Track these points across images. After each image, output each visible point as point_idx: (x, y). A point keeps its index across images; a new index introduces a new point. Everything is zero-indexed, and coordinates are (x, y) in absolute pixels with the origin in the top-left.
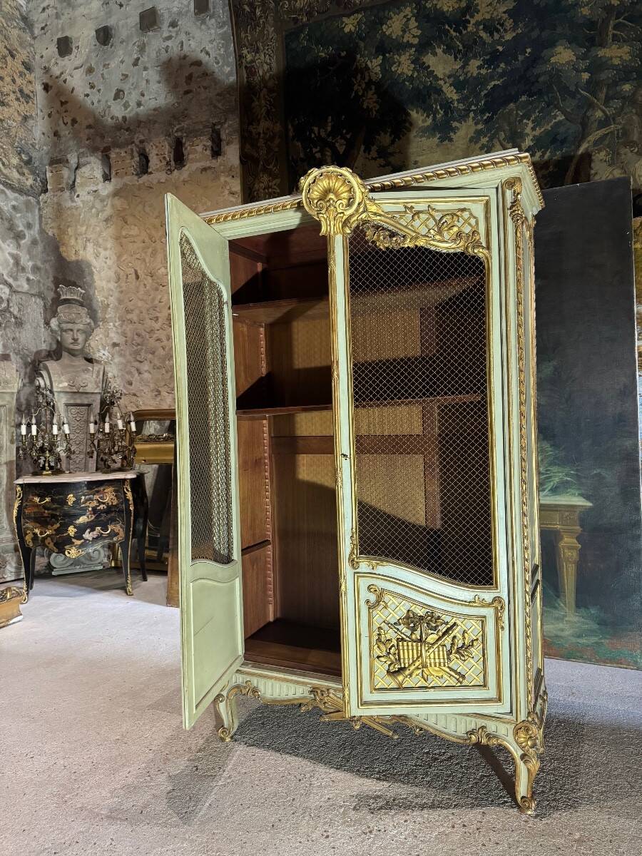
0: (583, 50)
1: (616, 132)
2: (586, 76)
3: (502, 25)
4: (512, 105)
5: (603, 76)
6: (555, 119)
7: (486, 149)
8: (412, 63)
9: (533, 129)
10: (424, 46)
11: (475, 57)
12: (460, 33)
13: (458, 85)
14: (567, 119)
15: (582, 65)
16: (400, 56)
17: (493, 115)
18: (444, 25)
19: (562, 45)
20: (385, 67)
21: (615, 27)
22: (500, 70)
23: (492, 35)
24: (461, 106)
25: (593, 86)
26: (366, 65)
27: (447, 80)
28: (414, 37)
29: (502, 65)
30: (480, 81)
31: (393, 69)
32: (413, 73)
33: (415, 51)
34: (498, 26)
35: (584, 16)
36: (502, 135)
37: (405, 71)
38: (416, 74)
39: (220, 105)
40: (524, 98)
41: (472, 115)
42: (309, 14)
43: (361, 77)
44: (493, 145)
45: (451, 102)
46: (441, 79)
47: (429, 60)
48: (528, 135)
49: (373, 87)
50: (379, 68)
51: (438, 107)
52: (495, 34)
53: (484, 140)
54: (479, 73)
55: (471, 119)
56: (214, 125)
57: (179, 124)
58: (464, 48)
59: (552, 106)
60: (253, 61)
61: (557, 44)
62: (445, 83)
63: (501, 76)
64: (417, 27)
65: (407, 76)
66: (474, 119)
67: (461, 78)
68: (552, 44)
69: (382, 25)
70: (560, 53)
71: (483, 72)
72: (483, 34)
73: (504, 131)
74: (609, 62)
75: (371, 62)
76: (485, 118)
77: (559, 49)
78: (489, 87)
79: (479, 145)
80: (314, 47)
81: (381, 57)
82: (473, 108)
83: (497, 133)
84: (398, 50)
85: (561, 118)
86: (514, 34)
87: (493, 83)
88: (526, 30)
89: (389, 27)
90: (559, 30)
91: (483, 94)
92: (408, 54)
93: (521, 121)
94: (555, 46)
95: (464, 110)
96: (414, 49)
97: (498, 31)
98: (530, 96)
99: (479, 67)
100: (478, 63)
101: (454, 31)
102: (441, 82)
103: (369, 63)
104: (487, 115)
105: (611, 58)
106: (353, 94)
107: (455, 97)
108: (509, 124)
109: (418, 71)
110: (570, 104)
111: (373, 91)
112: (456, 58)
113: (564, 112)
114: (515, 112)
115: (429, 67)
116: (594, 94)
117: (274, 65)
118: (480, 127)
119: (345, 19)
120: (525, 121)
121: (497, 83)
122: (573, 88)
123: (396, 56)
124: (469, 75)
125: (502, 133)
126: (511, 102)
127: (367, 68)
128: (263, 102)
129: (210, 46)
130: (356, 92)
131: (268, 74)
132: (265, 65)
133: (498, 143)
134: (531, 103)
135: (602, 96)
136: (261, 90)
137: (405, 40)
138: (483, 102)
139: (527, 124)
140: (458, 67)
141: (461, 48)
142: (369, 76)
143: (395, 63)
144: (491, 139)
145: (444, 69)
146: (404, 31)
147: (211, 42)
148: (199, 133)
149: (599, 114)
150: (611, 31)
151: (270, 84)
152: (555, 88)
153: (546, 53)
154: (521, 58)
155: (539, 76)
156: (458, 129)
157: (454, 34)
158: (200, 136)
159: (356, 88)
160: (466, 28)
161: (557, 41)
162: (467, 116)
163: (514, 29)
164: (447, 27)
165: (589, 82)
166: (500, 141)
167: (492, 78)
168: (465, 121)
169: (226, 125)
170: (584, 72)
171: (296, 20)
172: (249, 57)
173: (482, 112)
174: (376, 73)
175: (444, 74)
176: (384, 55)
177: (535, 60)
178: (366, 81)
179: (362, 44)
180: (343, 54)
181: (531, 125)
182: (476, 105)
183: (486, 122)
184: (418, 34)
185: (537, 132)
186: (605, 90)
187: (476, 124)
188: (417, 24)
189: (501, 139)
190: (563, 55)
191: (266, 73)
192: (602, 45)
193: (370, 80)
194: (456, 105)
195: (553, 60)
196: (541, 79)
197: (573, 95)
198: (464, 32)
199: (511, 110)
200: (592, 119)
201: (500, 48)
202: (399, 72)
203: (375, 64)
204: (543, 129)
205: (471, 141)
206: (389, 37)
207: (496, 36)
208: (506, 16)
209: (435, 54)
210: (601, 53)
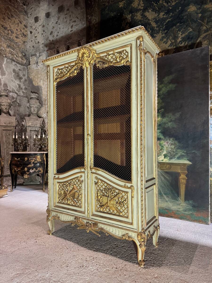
0: (199, 6)
1: (210, 34)
2: (200, 15)
3: (171, 0)
4: (174, 27)
5: (206, 14)
6: (189, 31)
7: (165, 43)
8: (141, 15)
9: (182, 35)
10: (145, 9)
11: (162, 12)
12: (157, 4)
13: (156, 22)
14: (193, 30)
15: (199, 11)
16: (137, 13)
17: (168, 31)
18: (152, 2)
20: (132, 18)
22: (170, 15)
23: (168, 4)
24: (157, 29)
25: (202, 18)
26: (126, 17)
27: (153, 20)
28: (142, 7)
29: (171, 14)
30: (164, 20)
31: (135, 18)
32: (141, 19)
33: (142, 12)
36: (171, 38)
37: (139, 18)
38: (142, 19)
39: (81, 34)
40: (178, 24)
41: (161, 31)
42: (108, 2)
43: (125, 21)
44: (168, 41)
45: (154, 28)
46: (150, 20)
47: (147, 14)
48: (179, 37)
49: (128, 24)
50: (130, 18)
51: (150, 30)
53: (165, 40)
54: (163, 17)
55: (160, 33)
56: (79, 41)
57: (69, 41)
58: (158, 9)
59: (188, 26)
60: (91, 19)
61: (190, 5)
62: (152, 21)
63: (171, 17)
64: (143, 4)
65: (139, 20)
66: (161, 33)
67: (158, 19)
68: (188, 5)
69: (131, 4)
70: (191, 8)
71: (165, 16)
72: (165, 4)
73: (171, 36)
74: (208, 10)
75: (128, 16)
76: (165, 32)
77: (191, 6)
78: (167, 22)
79: (163, 42)
80: (110, 13)
81: (131, 14)
82: (161, 29)
83: (169, 37)
84: (137, 12)
85: (191, 30)
86: (175, 3)
87: (168, 20)
88: (179, 1)
89: (134, 4)
91: (164, 24)
92: (140, 12)
93: (177, 32)
94: (189, 6)
95: (158, 30)
96: (142, 11)
97: (170, 2)
98: (180, 23)
99: (163, 15)
100: (163, 14)
101: (155, 4)
102: (151, 21)
103: (127, 17)
104: (166, 31)
105: (209, 8)
106: (122, 27)
107: (155, 26)
108: (173, 34)
109: (143, 18)
110: (194, 25)
111: (128, 26)
112: (156, 13)
113: (192, 28)
114: (175, 29)
115: (146, 16)
116: (203, 21)
117: (97, 20)
118: (163, 35)
119: (119, 3)
121: (169, 20)
122: (195, 20)
123: (136, 14)
124: (160, 18)
125: (171, 37)
127: (126, 18)
128: (93, 32)
129: (79, 15)
130: (123, 27)
131: (95, 23)
132: (94, 20)
133: (170, 41)
134: (181, 26)
135: (206, 21)
136: (93, 28)
137: (139, 8)
138: (164, 27)
139: (179, 33)
140: (156, 16)
141: (157, 9)
142: (127, 21)
143: (136, 16)
144: (167, 39)
145: (152, 17)
146: (138, 5)
147: (79, 14)
148: (74, 43)
149: (205, 28)
151: (96, 26)
152: (189, 20)
153: (186, 8)
154: (177, 11)
155: (184, 16)
156: (156, 36)
157: (155, 5)
158: (75, 44)
159: (123, 25)
160: (159, 2)
161: (190, 4)
162: (159, 32)
163: (175, 1)
164: (153, 2)
165: (201, 17)
166: (170, 40)
167: (168, 19)
168: (159, 34)
169: (83, 40)
171: (104, 5)
172: (90, 18)
173: (164, 30)
174: (129, 20)
175: (152, 18)
176: (132, 14)
177: (182, 11)
178: (126, 22)
179: (125, 11)
180: (119, 14)
181: (181, 33)
183: (166, 33)
184: (143, 6)
185: (183, 36)
186: (207, 19)
187: (162, 34)
188: (143, 2)
189: (171, 39)
191: (94, 22)
192: (206, 4)
193: (127, 22)
194: (155, 29)
195: (188, 10)
196: (185, 17)
197: (195, 22)
198: (159, 4)
200: (202, 30)
201: (171, 8)
202: (137, 19)
203: (129, 17)
204: (185, 35)
205: (160, 40)
206: (134, 8)
207: (169, 4)
209: (148, 12)
210: (205, 6)
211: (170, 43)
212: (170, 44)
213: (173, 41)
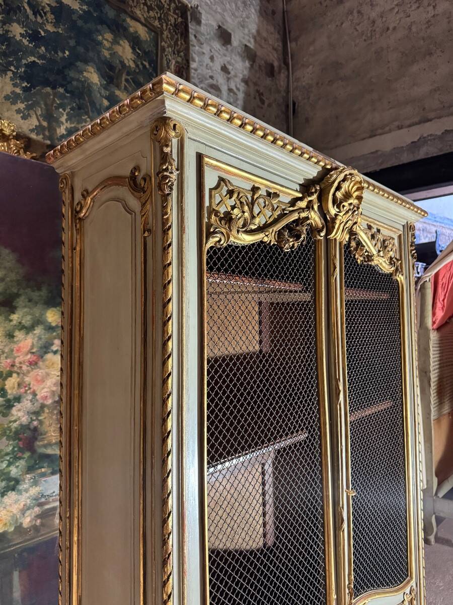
0: (105, 82)
2: (106, 102)
3: (45, 13)
4: (50, 90)
7: (22, 115)
9: (67, 121)
11: (19, 23)
15: (104, 93)
17: (31, 87)
19: (93, 68)
21: (127, 80)
22: (40, 51)
23: (35, 14)
29: (43, 48)
30: (22, 48)
34: (41, 12)
35: (105, 57)
40: (61, 90)
41: (10, 74)
44: (29, 115)
48: (63, 123)
52: (39, 17)
53: (21, 106)
54: (21, 40)
55: (8, 78)
59: (82, 111)
61: (89, 64)
63: (41, 57)
66: (12, 79)
68: (86, 62)
70: (91, 73)
71: (25, 42)
72: (27, 7)
73: (41, 108)
76: (23, 85)
77: (91, 69)
78: (29, 60)
79: (15, 107)
82: (12, 68)
83: (34, 106)
86: (55, 30)
87: (32, 59)
88: (66, 35)
90: (91, 54)
91: (24, 62)
93: (57, 108)
97: (42, 17)
98: (66, 90)
99: (22, 35)
100: (21, 30)
104: (26, 84)
108: (46, 105)
114: (52, 97)
118: (18, 90)
120: (61, 110)
121: (36, 59)
122: (98, 107)
125: (39, 109)
126: (49, 86)
133: (34, 116)
134: (66, 98)
138: (23, 70)
139: (62, 114)
144: (29, 108)
150: (124, 82)
152: (87, 99)
153: (80, 64)
154: (60, 54)
155: (73, 79)
161: (89, 62)
162: (5, 72)
163: (56, 25)
166: (36, 115)
167: (33, 54)
170: (106, 99)
173: (21, 78)
177: (69, 64)
181: (65, 117)
182: (17, 68)
183: (25, 90)
185: (70, 125)
189: (38, 114)
190: (93, 77)
192: (118, 87)
195: (85, 74)
196: (75, 83)
199: (48, 94)
201: (42, 33)
204: (73, 125)
207: (39, 19)
208: (48, 9)
210: (117, 92)
211: (35, 124)
212: (36, 126)
213: (45, 124)
